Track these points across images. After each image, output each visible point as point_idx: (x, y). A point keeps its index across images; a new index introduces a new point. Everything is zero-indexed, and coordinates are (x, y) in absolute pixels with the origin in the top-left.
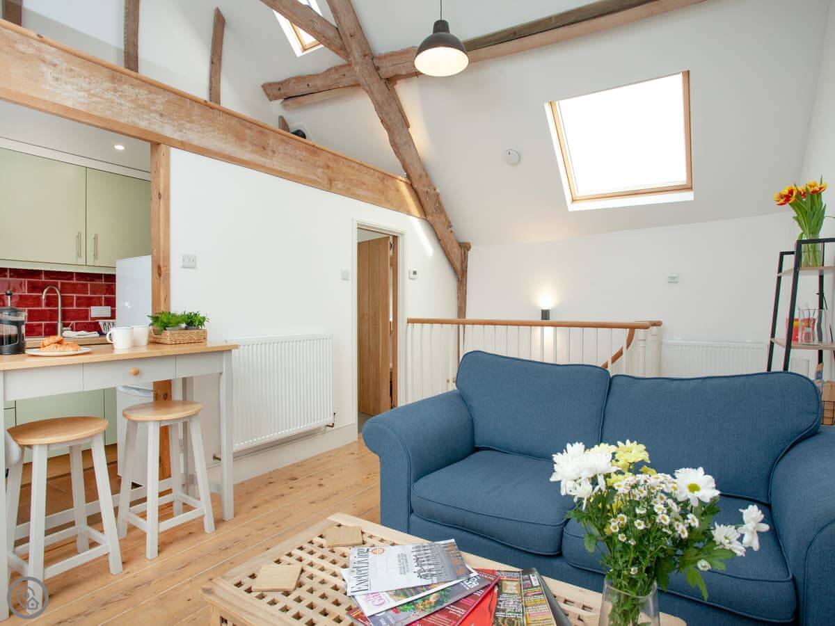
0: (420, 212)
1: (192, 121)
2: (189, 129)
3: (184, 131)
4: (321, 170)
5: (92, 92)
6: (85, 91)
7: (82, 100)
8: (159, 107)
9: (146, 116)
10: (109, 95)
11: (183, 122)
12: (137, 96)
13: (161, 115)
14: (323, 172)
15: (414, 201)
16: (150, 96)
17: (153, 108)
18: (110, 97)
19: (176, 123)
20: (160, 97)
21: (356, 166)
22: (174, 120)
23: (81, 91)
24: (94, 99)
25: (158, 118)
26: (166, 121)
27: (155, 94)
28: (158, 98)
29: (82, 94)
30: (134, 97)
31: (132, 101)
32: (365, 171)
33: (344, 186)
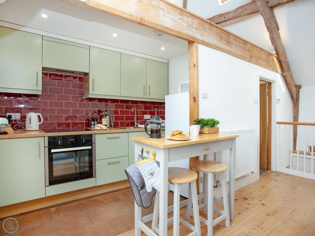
0: (281, 71)
1: (205, 31)
2: (205, 35)
3: (203, 36)
4: (247, 52)
5: (175, 20)
6: (172, 20)
7: (171, 24)
8: (195, 25)
9: (191, 30)
10: (180, 21)
11: (203, 31)
12: (188, 21)
13: (196, 29)
14: (248, 53)
15: (279, 65)
16: (192, 20)
17: (193, 26)
18: (180, 22)
19: (200, 32)
20: (195, 21)
21: (259, 50)
22: (200, 31)
23: (171, 20)
24: (175, 23)
25: (195, 30)
26: (197, 32)
27: (194, 20)
28: (195, 22)
29: (172, 21)
30: (187, 21)
31: (187, 23)
32: (262, 52)
33: (255, 60)
